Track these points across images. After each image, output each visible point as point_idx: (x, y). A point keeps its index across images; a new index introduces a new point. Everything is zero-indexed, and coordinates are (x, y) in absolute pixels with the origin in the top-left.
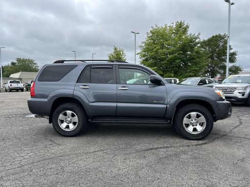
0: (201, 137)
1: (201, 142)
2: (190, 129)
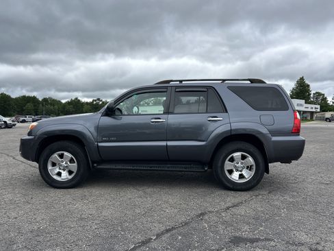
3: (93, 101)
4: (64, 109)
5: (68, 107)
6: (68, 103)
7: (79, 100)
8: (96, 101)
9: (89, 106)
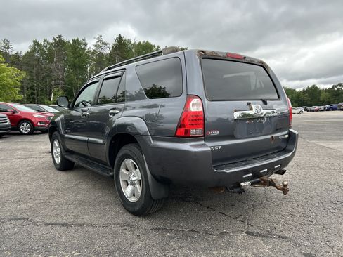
3: (333, 87)
4: (298, 97)
5: (302, 96)
6: (304, 92)
7: (317, 88)
8: (336, 86)
9: (327, 93)
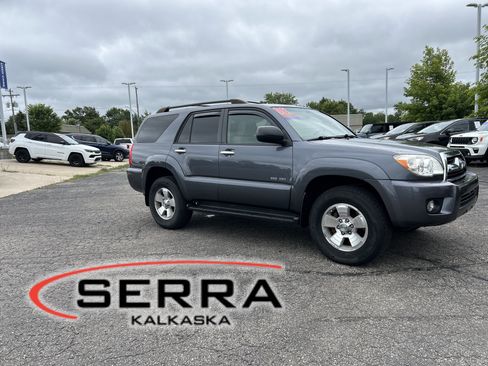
0: (355, 260)
1: (354, 270)
2: (336, 240)
